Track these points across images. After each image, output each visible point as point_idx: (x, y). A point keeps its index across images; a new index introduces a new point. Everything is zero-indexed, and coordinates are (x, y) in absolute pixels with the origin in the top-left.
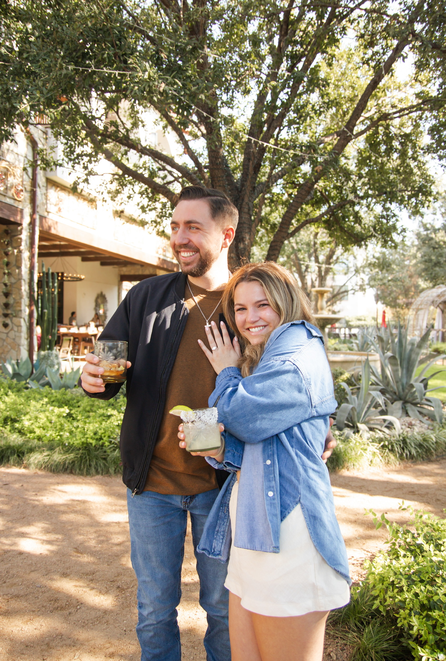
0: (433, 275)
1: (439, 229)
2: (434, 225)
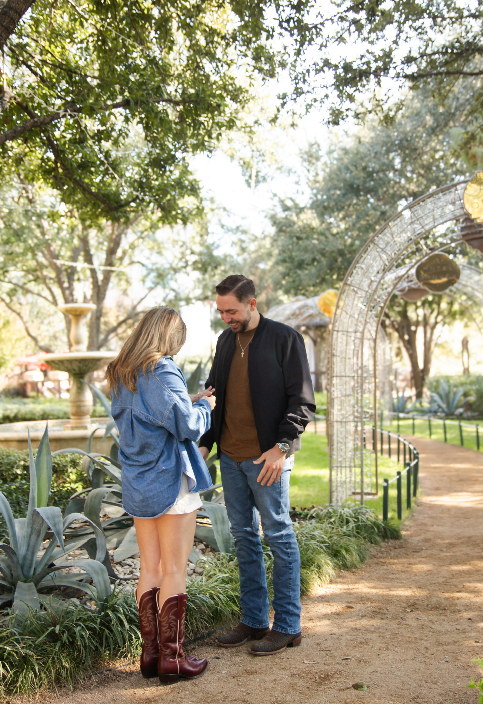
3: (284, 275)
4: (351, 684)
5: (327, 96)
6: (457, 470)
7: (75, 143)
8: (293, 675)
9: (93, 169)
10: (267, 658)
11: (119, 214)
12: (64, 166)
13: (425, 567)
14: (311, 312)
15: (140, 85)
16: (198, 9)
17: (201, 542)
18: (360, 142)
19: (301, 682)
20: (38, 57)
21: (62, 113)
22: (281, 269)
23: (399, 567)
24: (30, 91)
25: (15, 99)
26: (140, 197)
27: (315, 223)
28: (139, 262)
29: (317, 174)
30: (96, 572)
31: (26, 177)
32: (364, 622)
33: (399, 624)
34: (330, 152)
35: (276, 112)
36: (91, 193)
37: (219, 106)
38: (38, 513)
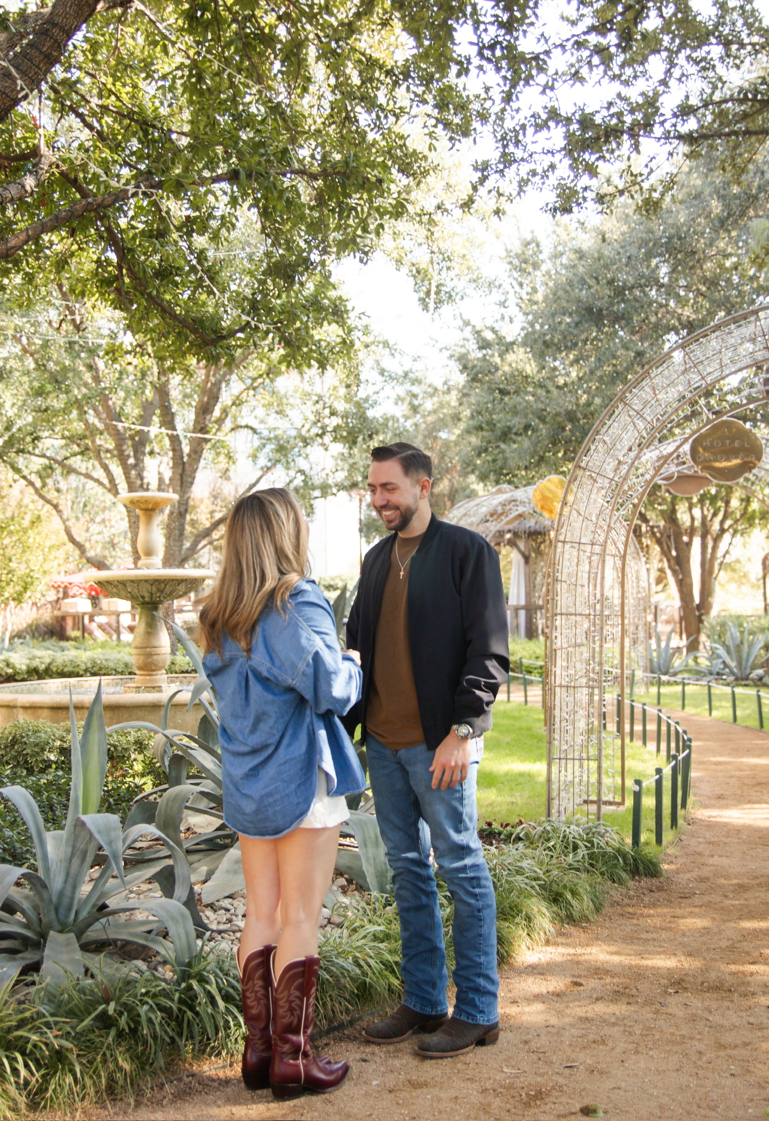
0: (499, 463)
1: (513, 343)
2: (503, 333)
3: (481, 451)
4: (578, 1107)
5: (552, 167)
6: (754, 768)
7: (151, 237)
8: (484, 1091)
9: (177, 278)
10: (444, 1062)
11: (219, 350)
12: (132, 274)
13: (700, 923)
14: (521, 509)
15: (257, 146)
16: (350, 28)
17: (342, 875)
18: (604, 240)
19: (497, 1102)
20: (95, 101)
21: (131, 189)
22: (474, 440)
23: (658, 921)
24: (82, 155)
25: (58, 166)
26: (253, 323)
27: (531, 368)
28: (247, 427)
29: (535, 290)
30: (173, 918)
31: (72, 291)
32: (601, 1008)
33: (657, 1012)
34: (557, 256)
35: (471, 192)
36: (174, 316)
37: (380, 181)
38: (83, 824)
